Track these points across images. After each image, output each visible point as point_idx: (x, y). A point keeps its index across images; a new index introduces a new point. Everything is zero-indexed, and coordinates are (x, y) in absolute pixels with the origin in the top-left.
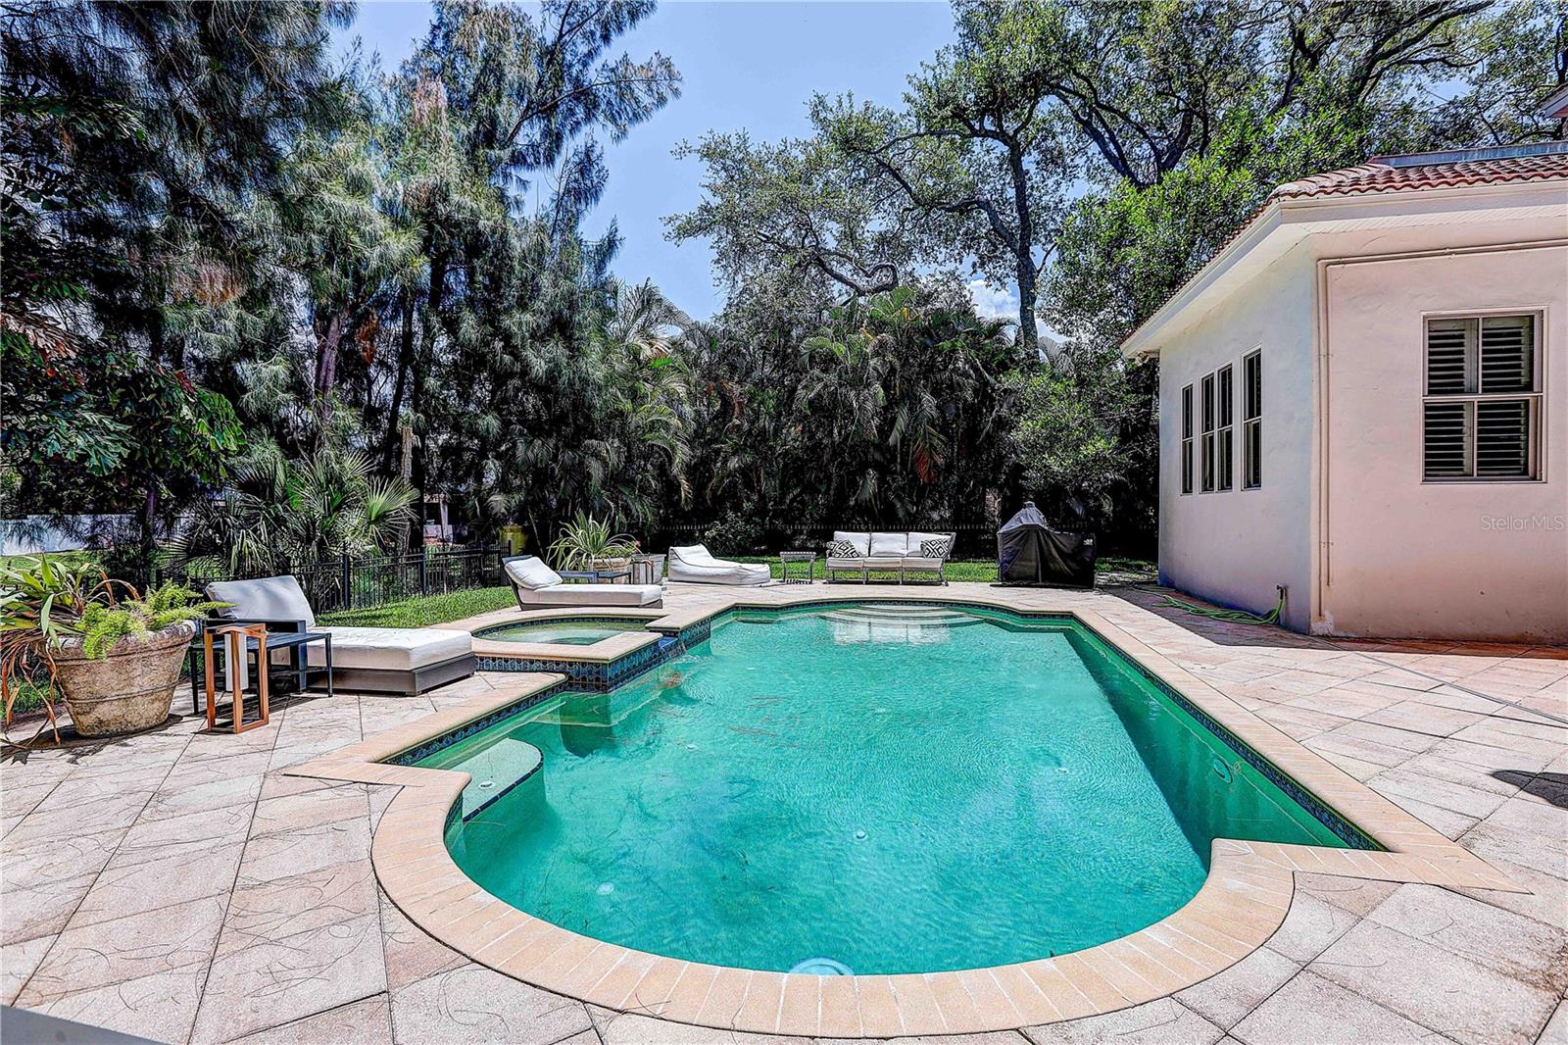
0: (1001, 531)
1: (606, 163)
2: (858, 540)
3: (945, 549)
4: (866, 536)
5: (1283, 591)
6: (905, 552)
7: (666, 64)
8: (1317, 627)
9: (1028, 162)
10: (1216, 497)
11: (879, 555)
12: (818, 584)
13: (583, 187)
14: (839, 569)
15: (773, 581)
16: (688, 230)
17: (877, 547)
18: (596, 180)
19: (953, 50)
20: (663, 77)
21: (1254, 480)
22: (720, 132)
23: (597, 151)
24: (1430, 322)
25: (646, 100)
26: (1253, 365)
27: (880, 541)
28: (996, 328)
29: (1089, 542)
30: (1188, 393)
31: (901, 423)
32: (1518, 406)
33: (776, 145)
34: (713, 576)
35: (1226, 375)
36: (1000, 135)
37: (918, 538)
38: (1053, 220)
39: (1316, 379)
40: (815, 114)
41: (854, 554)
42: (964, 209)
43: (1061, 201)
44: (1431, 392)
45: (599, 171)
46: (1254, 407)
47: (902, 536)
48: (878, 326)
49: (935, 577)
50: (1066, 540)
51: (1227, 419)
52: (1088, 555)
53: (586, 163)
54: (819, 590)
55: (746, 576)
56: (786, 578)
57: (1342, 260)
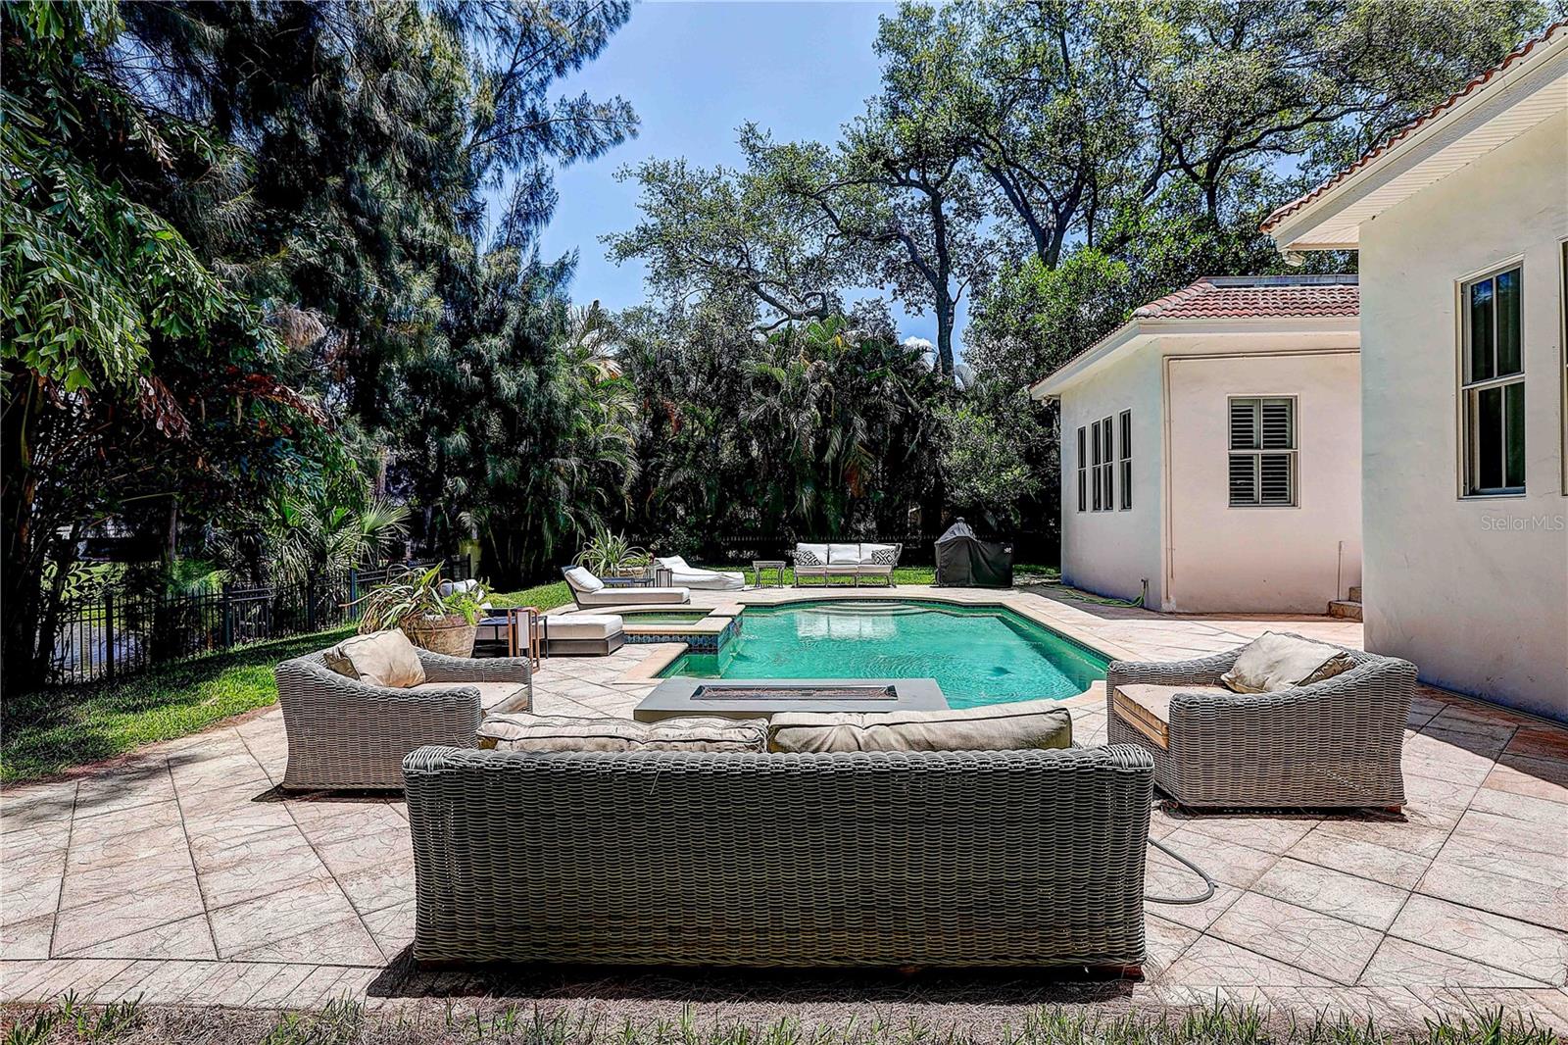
0: (938, 542)
1: (556, 185)
2: (819, 550)
3: (892, 557)
4: (824, 547)
5: (1145, 582)
6: (859, 560)
7: (626, 108)
8: (1165, 607)
9: (948, 208)
10: (1102, 514)
11: (837, 563)
12: (787, 588)
13: (533, 207)
14: (804, 576)
15: (746, 587)
16: (626, 250)
17: (834, 557)
18: (547, 203)
19: (879, 101)
20: (621, 122)
21: (1127, 504)
22: (660, 160)
23: (548, 174)
24: (1232, 400)
25: (603, 136)
26: (1126, 418)
27: (837, 551)
28: (918, 353)
29: (1008, 550)
30: (1082, 433)
31: (835, 442)
32: (1285, 458)
33: (710, 171)
34: (698, 582)
35: (1108, 423)
36: (924, 185)
37: (869, 549)
38: (966, 255)
39: (1163, 437)
40: (745, 141)
41: (817, 562)
42: (885, 239)
43: (973, 239)
44: (1233, 448)
45: (549, 194)
46: (1126, 451)
47: (856, 547)
48: (813, 352)
49: (883, 581)
50: (989, 550)
51: (1109, 458)
52: (1008, 559)
53: (537, 187)
54: (788, 593)
55: (728, 582)
56: (758, 584)
57: (1179, 357)
